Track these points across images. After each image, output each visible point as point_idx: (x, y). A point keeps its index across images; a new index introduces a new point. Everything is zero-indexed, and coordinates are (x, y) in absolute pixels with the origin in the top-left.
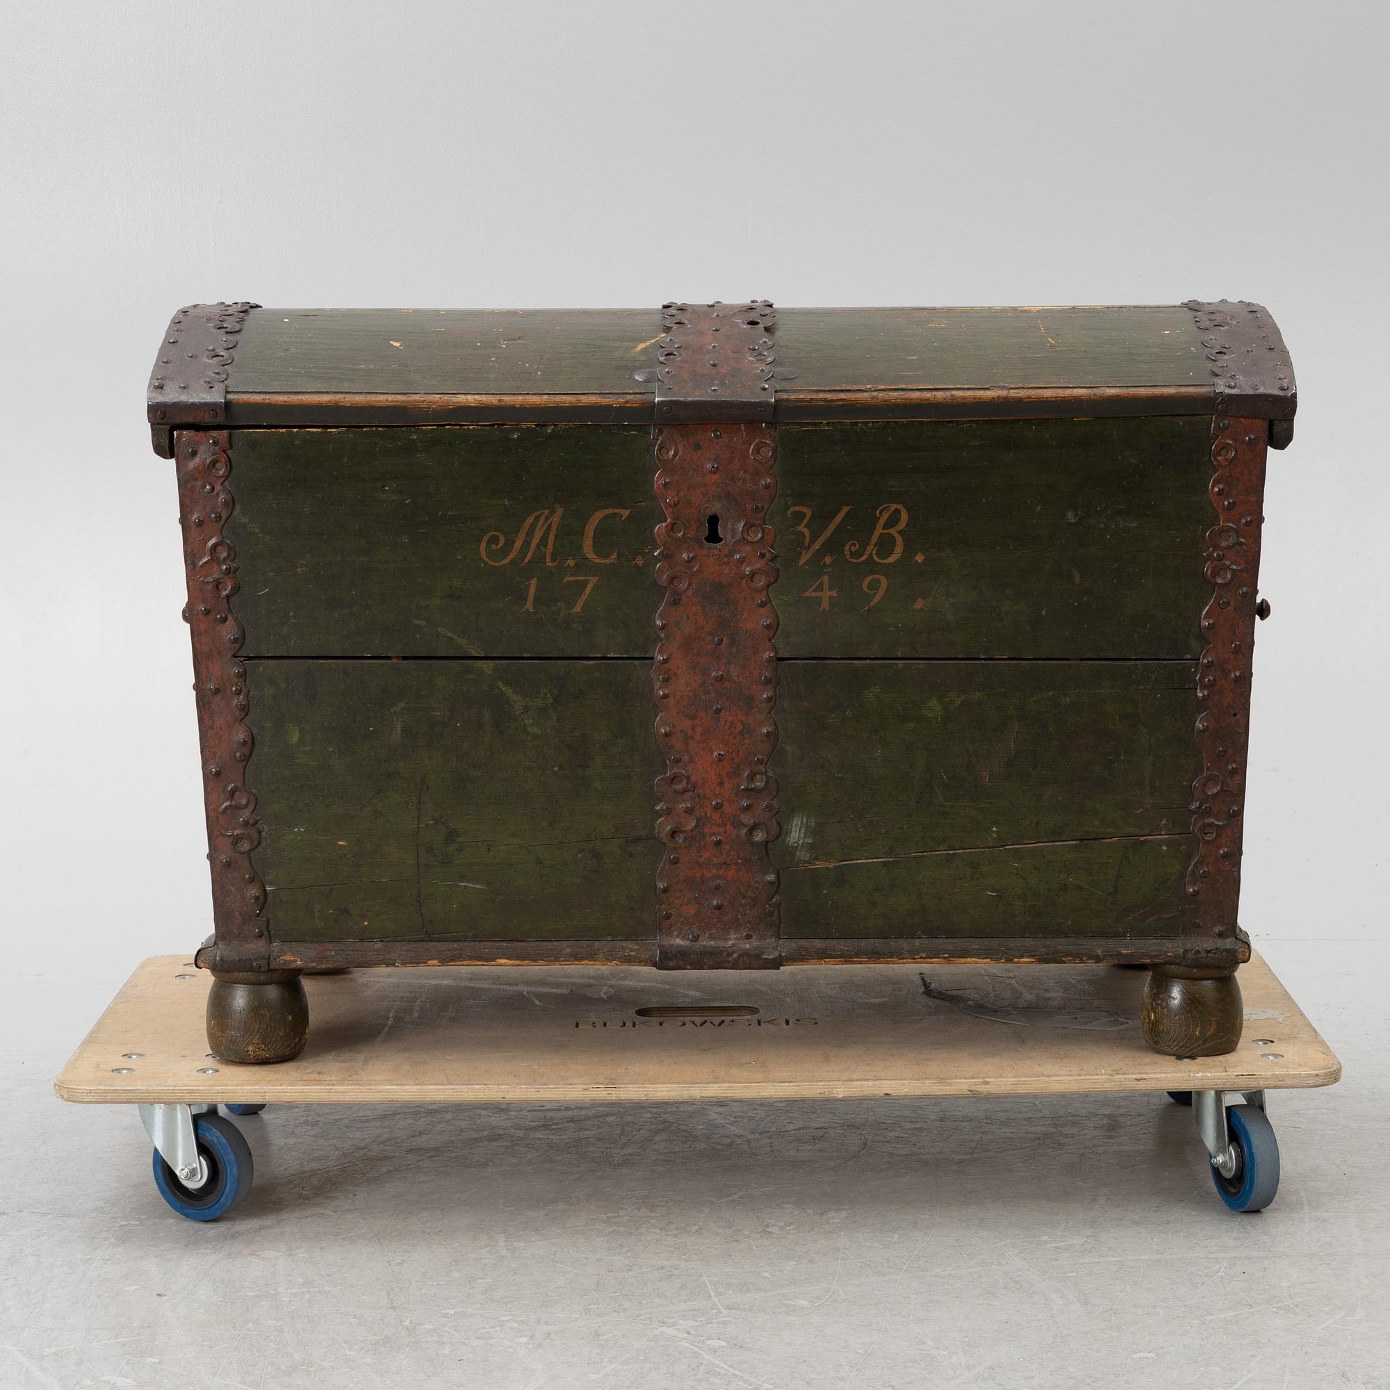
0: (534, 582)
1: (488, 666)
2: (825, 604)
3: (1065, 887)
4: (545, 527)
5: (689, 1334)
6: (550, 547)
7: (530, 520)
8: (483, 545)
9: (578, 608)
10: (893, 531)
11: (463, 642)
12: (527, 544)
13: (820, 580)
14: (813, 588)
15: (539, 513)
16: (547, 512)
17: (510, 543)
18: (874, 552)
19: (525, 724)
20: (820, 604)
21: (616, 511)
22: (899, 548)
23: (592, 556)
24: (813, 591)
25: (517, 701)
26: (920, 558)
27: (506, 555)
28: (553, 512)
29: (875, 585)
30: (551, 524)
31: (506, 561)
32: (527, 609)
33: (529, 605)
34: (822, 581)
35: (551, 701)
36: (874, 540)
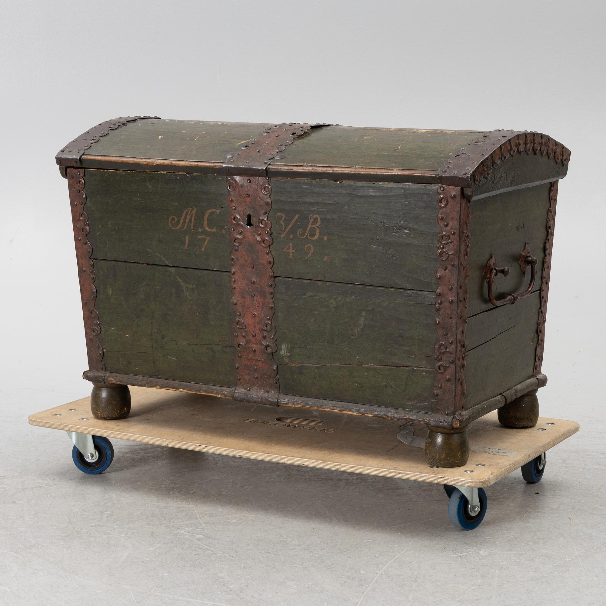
0: (187, 237)
1: (173, 270)
2: (291, 255)
3: (386, 386)
4: (190, 215)
5: (189, 533)
6: (192, 223)
7: (185, 212)
8: (170, 221)
9: (203, 249)
10: (315, 226)
11: (164, 259)
12: (184, 222)
13: (288, 246)
14: (286, 248)
15: (188, 209)
16: (191, 209)
17: (178, 221)
18: (308, 235)
19: (187, 295)
20: (289, 255)
21: (215, 210)
22: (318, 233)
23: (207, 228)
24: (286, 249)
25: (184, 285)
26: (325, 238)
27: (178, 225)
28: (193, 209)
29: (309, 248)
30: (192, 214)
31: (178, 228)
32: (186, 248)
33: (186, 247)
34: (289, 246)
35: (195, 286)
36: (308, 229)
